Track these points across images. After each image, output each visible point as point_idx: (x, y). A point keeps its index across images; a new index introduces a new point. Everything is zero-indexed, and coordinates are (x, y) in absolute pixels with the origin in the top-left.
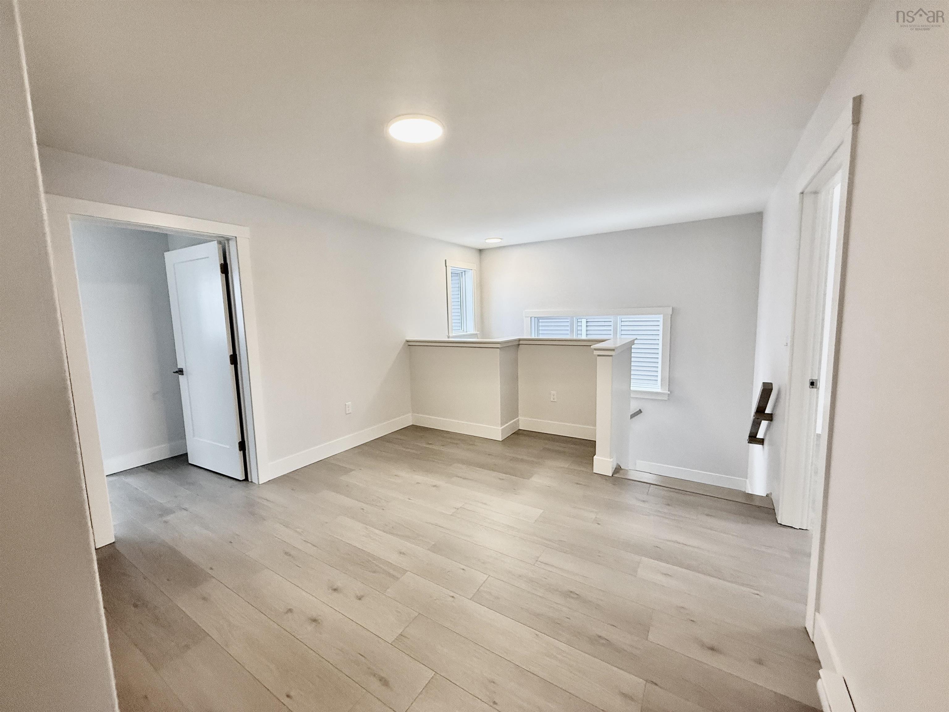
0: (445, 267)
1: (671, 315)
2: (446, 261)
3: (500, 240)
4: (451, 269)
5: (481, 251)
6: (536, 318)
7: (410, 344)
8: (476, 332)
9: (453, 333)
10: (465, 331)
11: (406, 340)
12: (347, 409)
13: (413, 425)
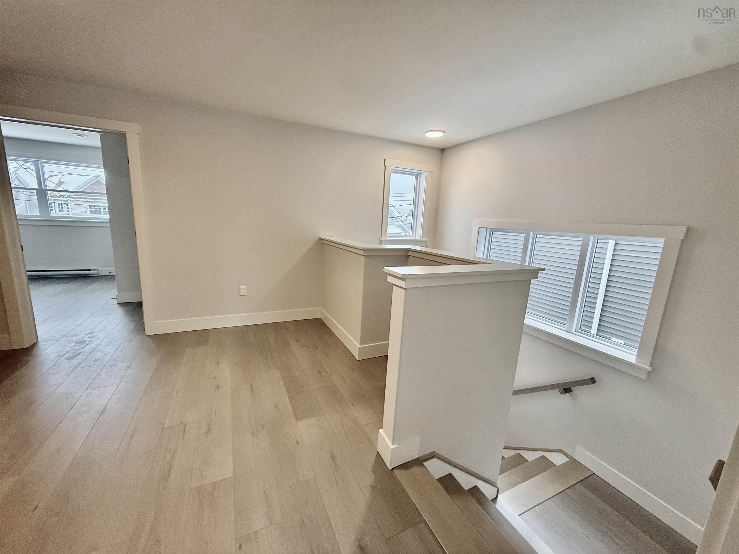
0: (384, 167)
1: (683, 241)
2: (385, 160)
3: (440, 134)
4: (392, 169)
5: (443, 150)
6: (488, 230)
7: (324, 243)
8: (425, 239)
9: (388, 237)
10: (414, 237)
11: (320, 237)
12: (241, 291)
13: (320, 318)
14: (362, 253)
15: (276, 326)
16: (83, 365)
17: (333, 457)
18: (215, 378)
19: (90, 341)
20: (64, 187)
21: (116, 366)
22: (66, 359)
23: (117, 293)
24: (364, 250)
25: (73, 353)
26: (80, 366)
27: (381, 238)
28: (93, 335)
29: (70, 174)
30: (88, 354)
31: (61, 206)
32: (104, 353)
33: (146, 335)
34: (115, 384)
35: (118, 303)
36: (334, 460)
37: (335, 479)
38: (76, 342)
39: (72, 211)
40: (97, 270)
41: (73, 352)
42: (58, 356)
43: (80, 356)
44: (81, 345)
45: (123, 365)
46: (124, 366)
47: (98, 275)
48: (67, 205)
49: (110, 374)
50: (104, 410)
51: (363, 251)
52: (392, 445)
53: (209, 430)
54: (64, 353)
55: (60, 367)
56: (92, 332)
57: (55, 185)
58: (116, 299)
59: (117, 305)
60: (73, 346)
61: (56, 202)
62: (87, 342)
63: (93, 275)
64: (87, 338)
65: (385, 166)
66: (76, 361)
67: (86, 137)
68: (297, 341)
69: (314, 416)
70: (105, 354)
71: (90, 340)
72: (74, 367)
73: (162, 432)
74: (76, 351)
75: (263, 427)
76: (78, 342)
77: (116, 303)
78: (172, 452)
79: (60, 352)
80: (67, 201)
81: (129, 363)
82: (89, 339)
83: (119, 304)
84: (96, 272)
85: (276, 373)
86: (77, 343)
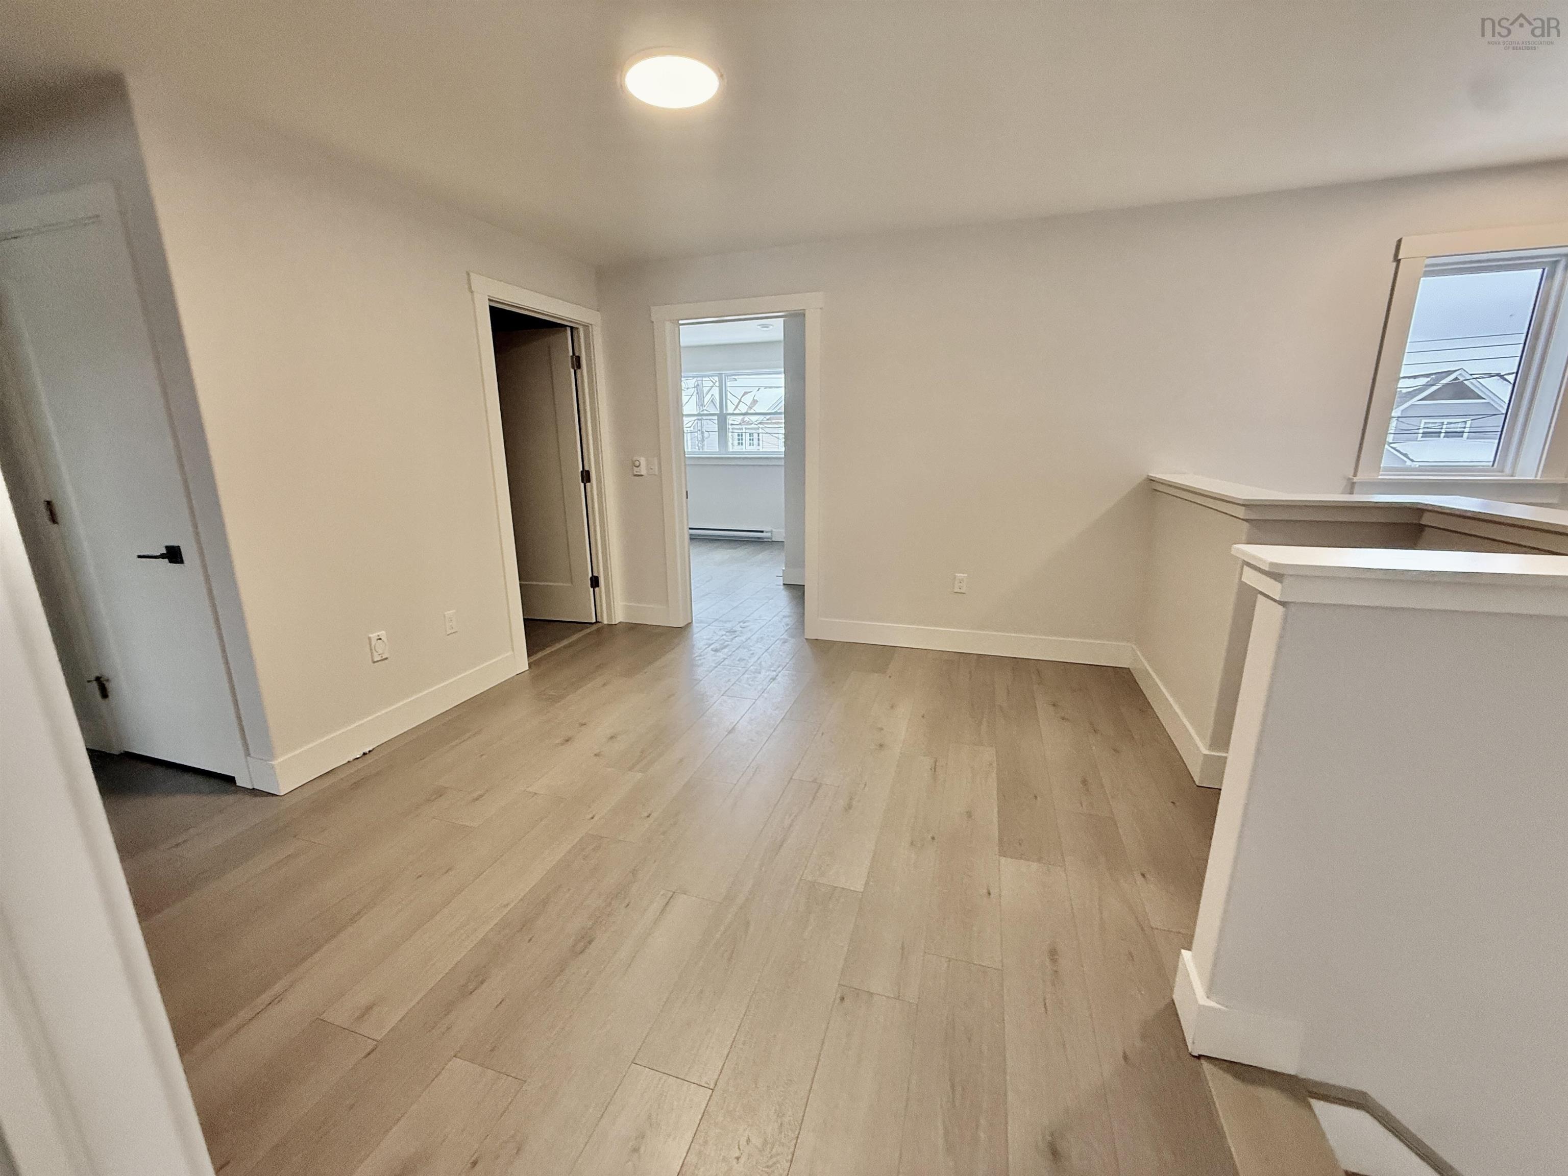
0: (1395, 264)
4: (1427, 266)
7: (1156, 489)
9: (1380, 473)
10: (1508, 472)
11: (1148, 476)
12: (957, 584)
13: (1129, 668)
14: (1241, 512)
15: (1018, 665)
16: (726, 662)
17: (1053, 954)
18: (882, 729)
19: (742, 633)
20: (757, 409)
21: (760, 673)
22: (712, 650)
23: (784, 568)
24: (1248, 505)
25: (722, 644)
26: (723, 663)
27: (1355, 475)
28: (745, 624)
29: (766, 388)
30: (734, 649)
31: (740, 437)
32: (751, 652)
33: (806, 637)
34: (752, 698)
35: (784, 584)
36: (1054, 961)
37: (1045, 999)
38: (726, 630)
39: (762, 444)
40: (771, 532)
41: (720, 642)
42: (706, 644)
43: (726, 650)
44: (731, 635)
45: (767, 674)
46: (768, 676)
47: (769, 540)
48: (758, 434)
49: (751, 682)
50: (733, 728)
51: (1244, 508)
52: (1205, 998)
53: (849, 807)
54: (713, 642)
55: (704, 658)
56: (746, 620)
57: (747, 407)
58: (782, 578)
59: (782, 587)
60: (723, 635)
61: (747, 431)
62: (738, 633)
63: (765, 540)
64: (738, 628)
65: (1398, 261)
66: (721, 655)
67: (771, 327)
68: (1054, 705)
69: (1039, 860)
70: (753, 654)
71: (741, 631)
72: (717, 663)
73: (789, 782)
74: (724, 643)
75: (933, 838)
76: (728, 630)
77: (782, 584)
78: (792, 817)
79: (709, 639)
80: (758, 428)
81: (775, 673)
82: (741, 629)
83: (786, 586)
84: (769, 535)
85: (988, 754)
86: (727, 632)
